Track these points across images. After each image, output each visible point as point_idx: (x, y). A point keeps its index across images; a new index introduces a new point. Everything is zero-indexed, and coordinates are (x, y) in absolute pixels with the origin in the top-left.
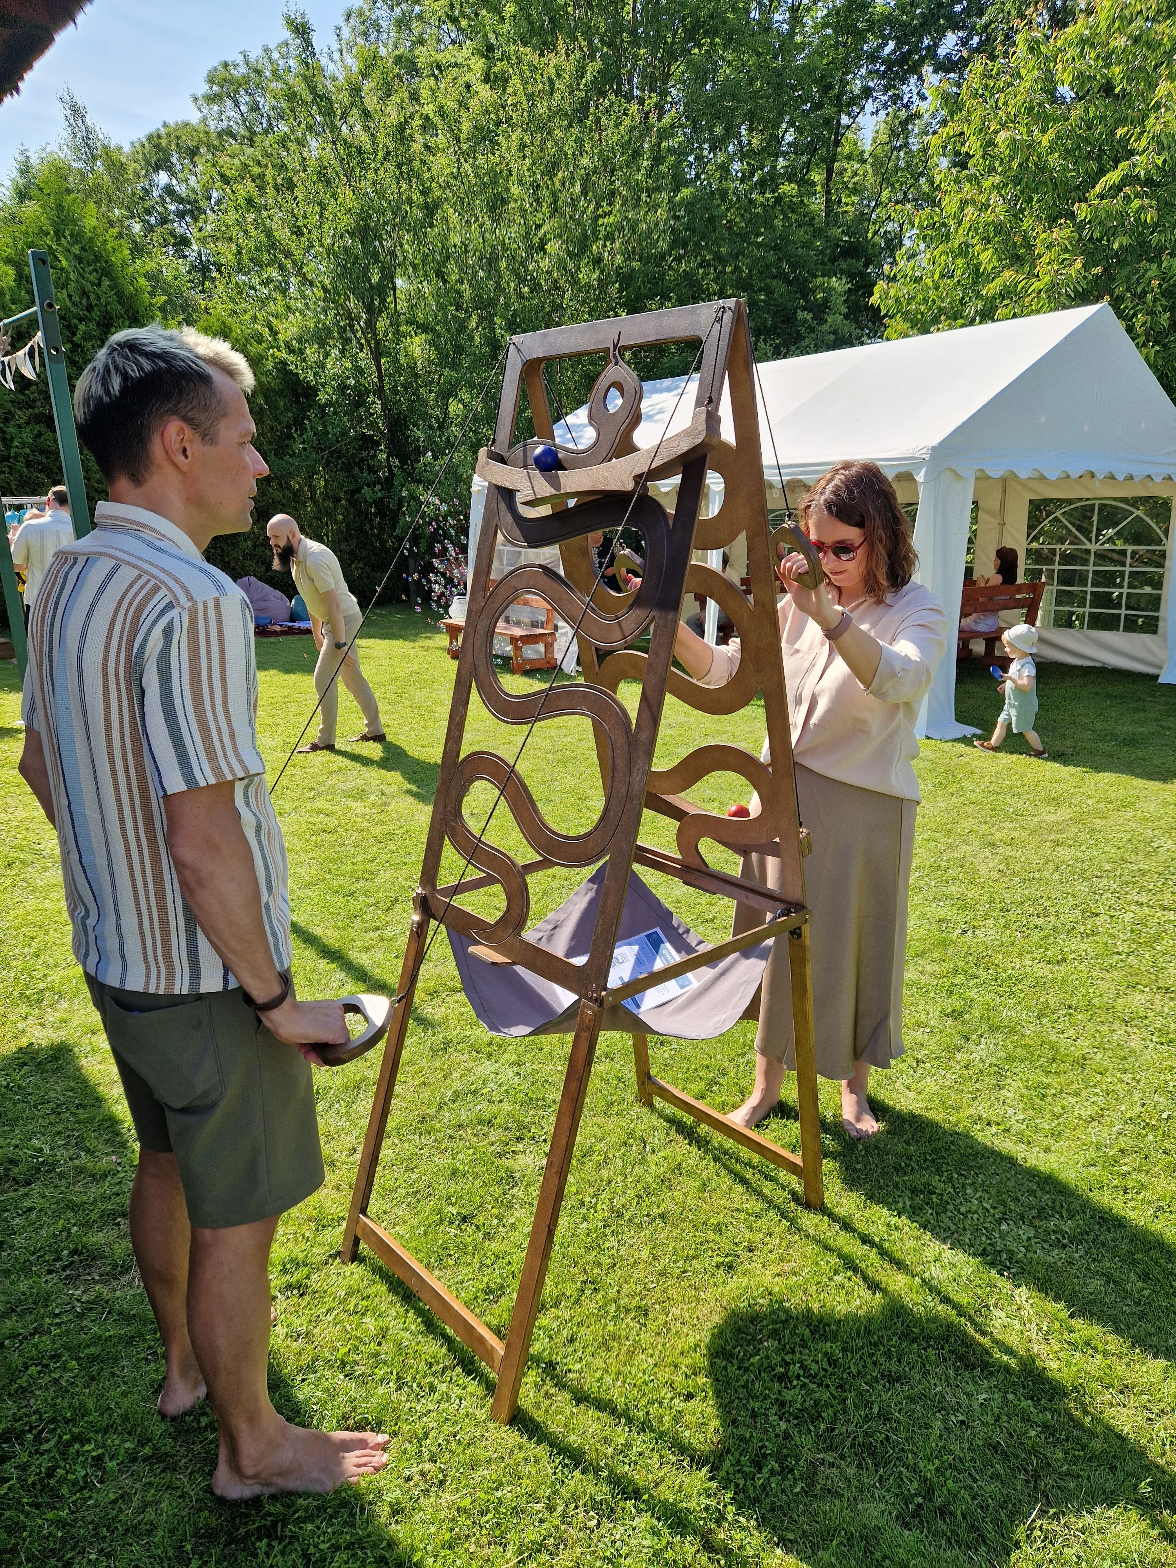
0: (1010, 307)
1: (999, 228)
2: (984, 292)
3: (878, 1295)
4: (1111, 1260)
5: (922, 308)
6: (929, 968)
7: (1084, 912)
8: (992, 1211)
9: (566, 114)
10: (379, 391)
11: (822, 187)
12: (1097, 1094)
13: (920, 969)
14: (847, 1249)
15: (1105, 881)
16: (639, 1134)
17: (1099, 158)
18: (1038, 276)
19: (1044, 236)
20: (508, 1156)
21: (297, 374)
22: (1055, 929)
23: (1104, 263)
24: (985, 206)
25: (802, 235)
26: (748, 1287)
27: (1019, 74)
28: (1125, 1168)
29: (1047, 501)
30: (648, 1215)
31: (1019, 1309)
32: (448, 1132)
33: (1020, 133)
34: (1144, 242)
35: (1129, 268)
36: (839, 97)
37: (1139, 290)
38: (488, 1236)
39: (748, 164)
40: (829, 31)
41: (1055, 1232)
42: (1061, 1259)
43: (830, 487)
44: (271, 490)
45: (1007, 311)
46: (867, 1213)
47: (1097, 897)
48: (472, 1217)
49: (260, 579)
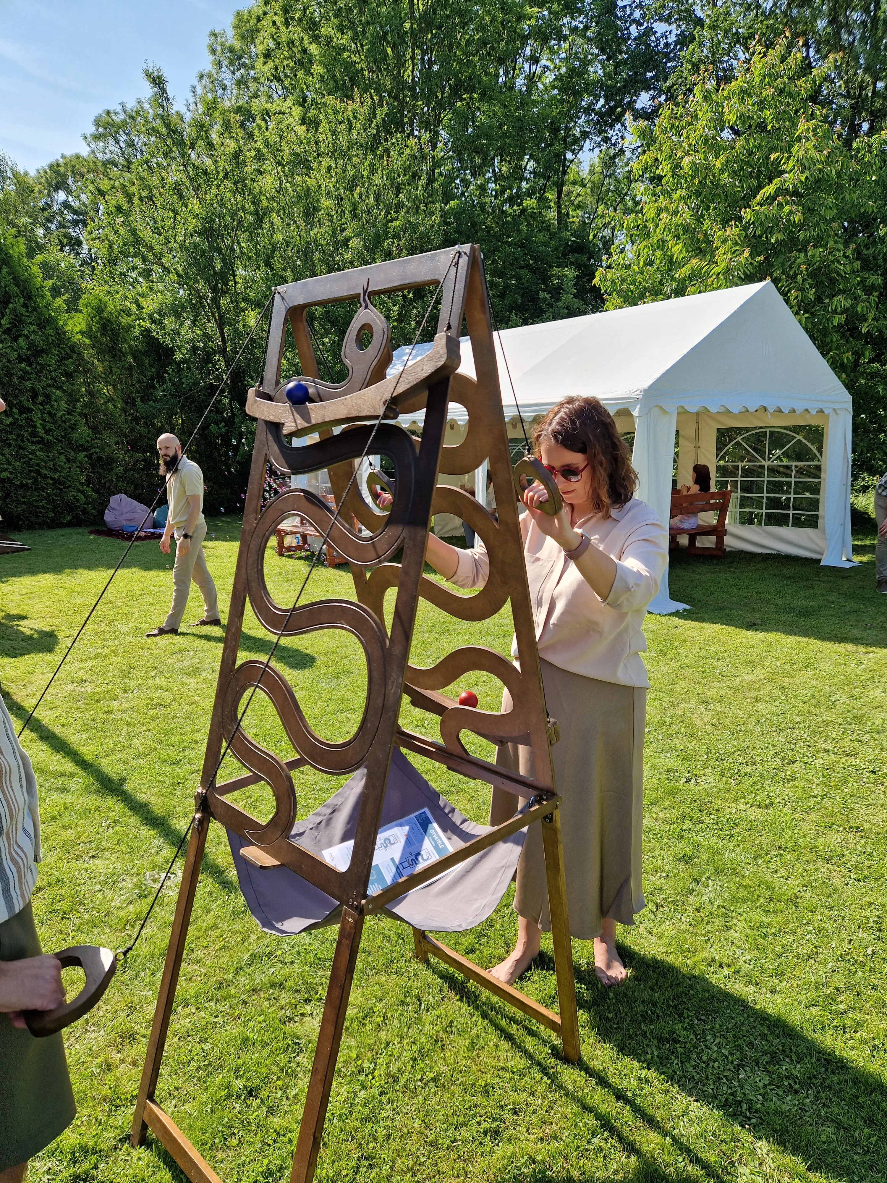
0: (697, 286)
1: (686, 229)
2: (677, 276)
3: (633, 1158)
4: (838, 1104)
5: (632, 287)
6: (661, 815)
7: (783, 760)
8: (730, 1058)
9: (361, 146)
10: (223, 351)
11: (555, 203)
12: (810, 932)
13: (655, 816)
14: (603, 1108)
15: (797, 731)
16: (415, 992)
17: (758, 177)
18: (717, 263)
19: (719, 233)
20: (296, 1019)
21: (158, 339)
22: (761, 776)
23: (764, 253)
24: (676, 213)
25: (541, 237)
26: (513, 1156)
27: (697, 116)
28: (842, 1007)
29: (729, 430)
30: (421, 1080)
31: (761, 1164)
32: (243, 997)
33: (699, 158)
34: (793, 237)
35: (783, 257)
36: (565, 139)
37: (791, 273)
38: (271, 1111)
39: (500, 185)
40: (556, 92)
41: (788, 1078)
42: (795, 1105)
43: (557, 419)
44: (138, 428)
45: (695, 288)
46: (620, 1065)
47: (793, 746)
48: (258, 1089)
49: (130, 496)
